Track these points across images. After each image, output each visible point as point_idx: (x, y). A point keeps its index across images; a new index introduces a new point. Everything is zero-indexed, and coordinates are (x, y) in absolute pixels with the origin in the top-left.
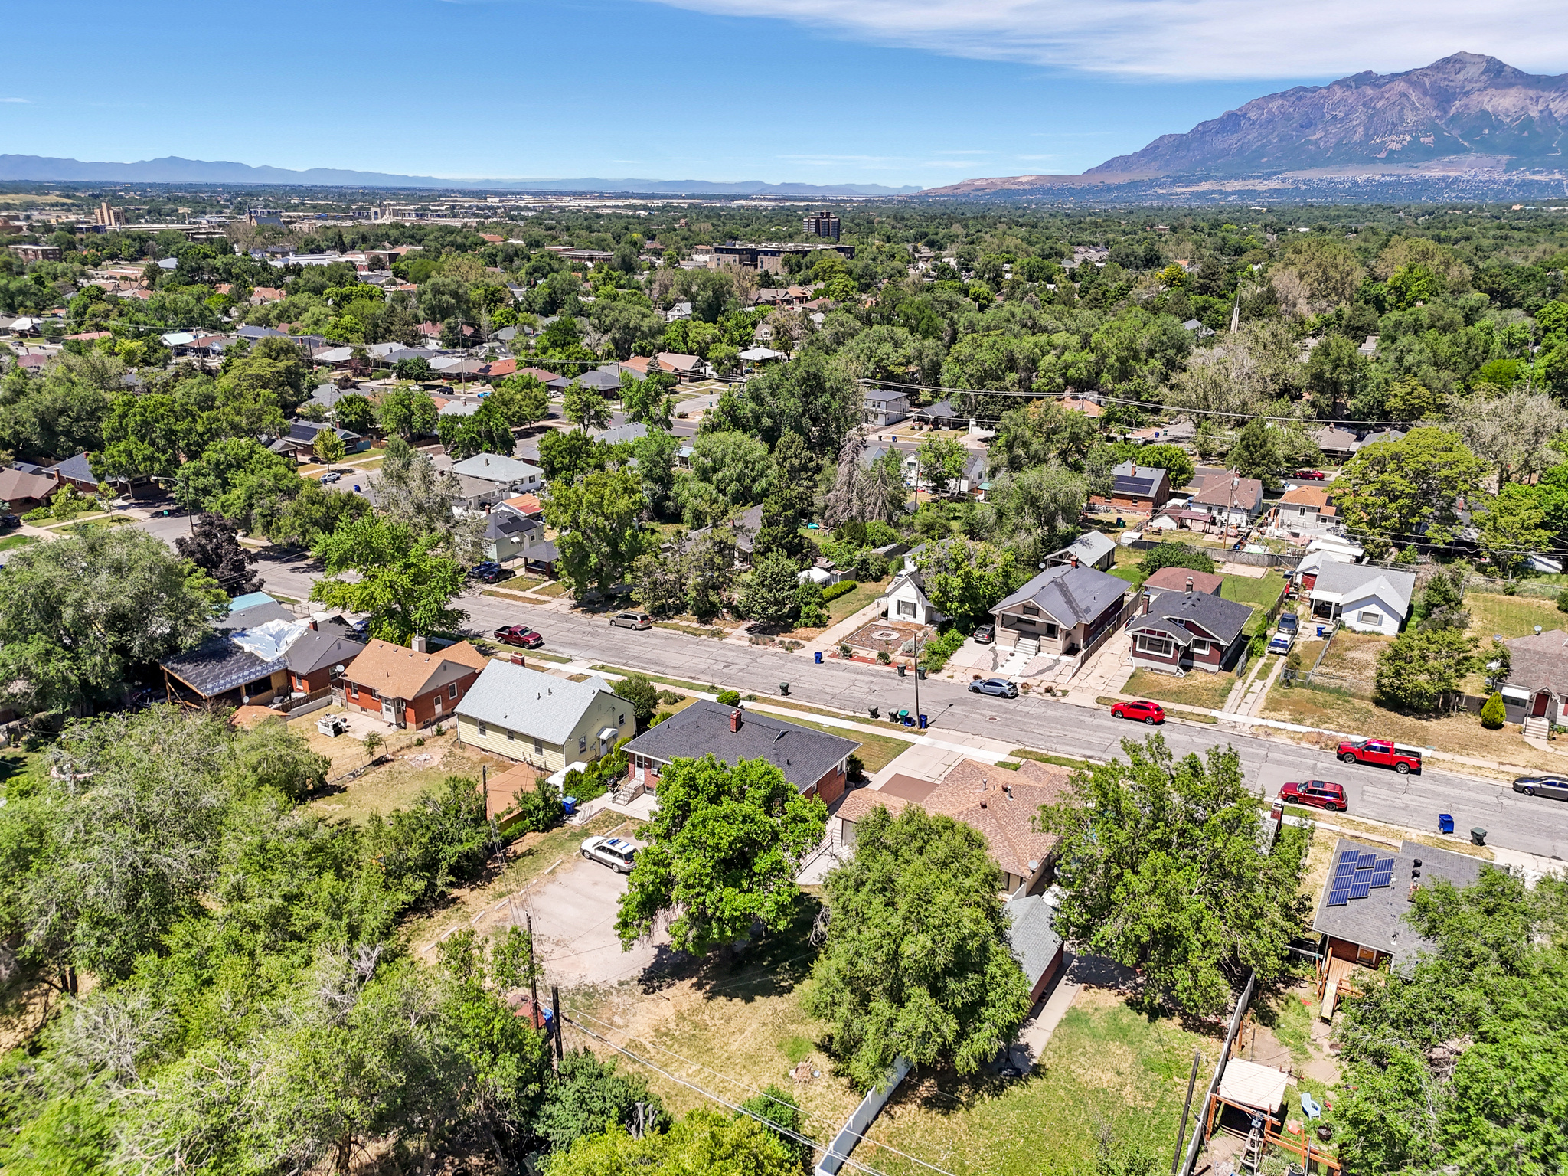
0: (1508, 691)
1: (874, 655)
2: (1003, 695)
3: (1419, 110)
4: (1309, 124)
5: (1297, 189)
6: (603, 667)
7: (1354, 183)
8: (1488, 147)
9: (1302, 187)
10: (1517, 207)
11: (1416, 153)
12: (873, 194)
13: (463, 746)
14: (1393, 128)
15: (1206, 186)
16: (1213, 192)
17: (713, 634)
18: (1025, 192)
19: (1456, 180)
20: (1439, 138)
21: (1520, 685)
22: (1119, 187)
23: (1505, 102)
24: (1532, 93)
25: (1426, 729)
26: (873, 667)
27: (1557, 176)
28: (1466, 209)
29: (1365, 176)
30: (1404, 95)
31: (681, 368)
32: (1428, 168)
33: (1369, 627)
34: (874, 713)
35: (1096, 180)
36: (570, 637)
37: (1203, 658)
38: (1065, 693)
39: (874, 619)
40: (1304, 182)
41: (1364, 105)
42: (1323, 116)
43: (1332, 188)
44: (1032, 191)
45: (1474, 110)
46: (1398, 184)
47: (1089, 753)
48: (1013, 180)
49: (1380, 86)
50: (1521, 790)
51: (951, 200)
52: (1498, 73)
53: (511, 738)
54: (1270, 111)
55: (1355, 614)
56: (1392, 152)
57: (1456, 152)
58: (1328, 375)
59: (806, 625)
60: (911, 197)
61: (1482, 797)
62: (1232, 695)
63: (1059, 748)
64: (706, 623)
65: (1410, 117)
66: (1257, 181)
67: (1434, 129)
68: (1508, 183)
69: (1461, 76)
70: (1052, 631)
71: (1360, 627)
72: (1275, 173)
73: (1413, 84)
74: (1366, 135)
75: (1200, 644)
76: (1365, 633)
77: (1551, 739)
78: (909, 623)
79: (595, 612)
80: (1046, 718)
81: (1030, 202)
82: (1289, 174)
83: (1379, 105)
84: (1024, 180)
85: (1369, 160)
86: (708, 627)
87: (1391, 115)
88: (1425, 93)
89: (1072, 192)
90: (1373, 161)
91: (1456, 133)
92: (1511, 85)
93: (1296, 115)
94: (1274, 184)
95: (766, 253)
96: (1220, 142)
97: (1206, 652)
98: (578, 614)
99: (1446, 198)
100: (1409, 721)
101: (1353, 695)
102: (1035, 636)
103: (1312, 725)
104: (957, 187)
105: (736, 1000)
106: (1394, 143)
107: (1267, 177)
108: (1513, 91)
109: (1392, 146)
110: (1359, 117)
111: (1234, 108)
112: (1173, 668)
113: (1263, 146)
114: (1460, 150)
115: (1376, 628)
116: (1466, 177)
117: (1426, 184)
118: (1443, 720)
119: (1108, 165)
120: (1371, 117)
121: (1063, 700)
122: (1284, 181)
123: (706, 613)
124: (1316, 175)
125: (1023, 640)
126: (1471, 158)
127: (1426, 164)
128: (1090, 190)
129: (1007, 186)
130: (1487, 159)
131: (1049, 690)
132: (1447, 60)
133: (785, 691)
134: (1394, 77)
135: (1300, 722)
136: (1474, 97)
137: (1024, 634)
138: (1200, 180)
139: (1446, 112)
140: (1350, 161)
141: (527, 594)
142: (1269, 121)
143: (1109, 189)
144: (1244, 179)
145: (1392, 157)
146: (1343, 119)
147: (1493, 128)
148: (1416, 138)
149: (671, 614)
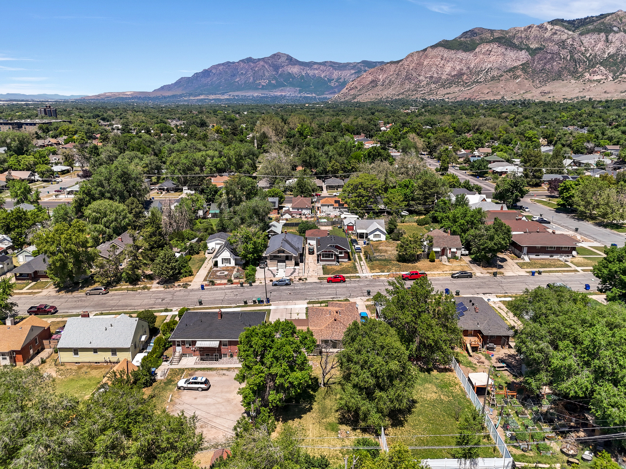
0: (434, 249)
1: (225, 281)
2: (287, 284)
3: (269, 72)
4: (234, 75)
5: (235, 98)
6: (102, 314)
7: (253, 96)
8: (292, 85)
9: (236, 98)
10: (307, 105)
11: (271, 87)
12: (56, 99)
13: (63, 364)
14: (262, 77)
15: (202, 97)
16: (205, 99)
17: (144, 288)
18: (130, 98)
19: (285, 96)
20: (277, 81)
21: (437, 247)
22: (169, 97)
23: (295, 70)
24: (302, 67)
25: (416, 266)
26: (227, 286)
27: (314, 95)
28: (292, 106)
29: (256, 94)
30: (263, 66)
31: (23, 177)
32: (276, 92)
33: (377, 239)
34: (246, 303)
35: (159, 94)
36: (69, 305)
37: (342, 258)
38: (306, 279)
39: (211, 268)
40: (237, 96)
41: (251, 69)
42: (238, 72)
43: (245, 99)
44: (133, 98)
45: (286, 72)
46: (267, 97)
47: (332, 297)
48: (123, 93)
49: (255, 63)
50: (455, 277)
51: (97, 102)
52: (291, 61)
53: (95, 352)
54: (219, 70)
55: (372, 235)
56: (263, 86)
57: (283, 87)
58: (308, 161)
59: (186, 276)
60: (77, 100)
61: (447, 282)
62: (358, 267)
63: (321, 297)
64: (135, 285)
65: (267, 74)
66: (220, 95)
67: (275, 78)
68: (301, 97)
69: (280, 60)
70: (288, 258)
71: (375, 239)
72: (226, 93)
73: (265, 62)
74: (254, 80)
75: (341, 253)
76: (376, 241)
77: (449, 262)
78: (228, 267)
79: (72, 291)
80: (307, 289)
81: (133, 102)
82: (230, 93)
83: (256, 69)
84: (128, 93)
85: (256, 89)
86: (137, 286)
87: (261, 73)
88: (270, 66)
89: (150, 98)
90: (257, 89)
91: (282, 80)
92: (295, 64)
93: (229, 72)
94: (226, 97)
95: (27, 124)
96: (204, 81)
97: (343, 255)
98: (62, 294)
99: (283, 102)
100: (410, 264)
101: (391, 260)
102: (284, 262)
103: (387, 272)
104: (99, 96)
105: (296, 419)
106: (264, 82)
107: (223, 94)
108: (296, 66)
109: (263, 84)
110: (250, 73)
111: (207, 68)
112: (334, 263)
113: (220, 83)
114: (284, 86)
115: (379, 239)
116: (288, 95)
117: (276, 97)
118: (419, 262)
119: (162, 88)
120: (254, 73)
121: (307, 281)
122: (230, 95)
123: (134, 280)
124: (241, 94)
125: (279, 264)
126: (288, 89)
127: (275, 90)
128: (157, 98)
129: (121, 96)
130: (292, 89)
131: (300, 279)
132: (275, 55)
133: (201, 303)
134: (259, 60)
135: (383, 272)
136: (285, 68)
137: (279, 262)
138: (199, 95)
139: (278, 73)
140: (250, 89)
141: (24, 290)
142: (220, 74)
143: (165, 97)
144: (215, 95)
145: (263, 88)
146: (245, 74)
147: (293, 79)
148: (270, 81)
149: (114, 284)
